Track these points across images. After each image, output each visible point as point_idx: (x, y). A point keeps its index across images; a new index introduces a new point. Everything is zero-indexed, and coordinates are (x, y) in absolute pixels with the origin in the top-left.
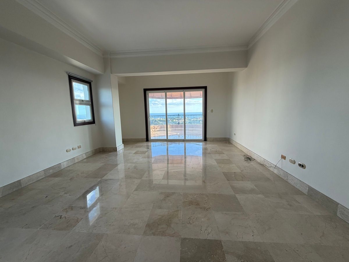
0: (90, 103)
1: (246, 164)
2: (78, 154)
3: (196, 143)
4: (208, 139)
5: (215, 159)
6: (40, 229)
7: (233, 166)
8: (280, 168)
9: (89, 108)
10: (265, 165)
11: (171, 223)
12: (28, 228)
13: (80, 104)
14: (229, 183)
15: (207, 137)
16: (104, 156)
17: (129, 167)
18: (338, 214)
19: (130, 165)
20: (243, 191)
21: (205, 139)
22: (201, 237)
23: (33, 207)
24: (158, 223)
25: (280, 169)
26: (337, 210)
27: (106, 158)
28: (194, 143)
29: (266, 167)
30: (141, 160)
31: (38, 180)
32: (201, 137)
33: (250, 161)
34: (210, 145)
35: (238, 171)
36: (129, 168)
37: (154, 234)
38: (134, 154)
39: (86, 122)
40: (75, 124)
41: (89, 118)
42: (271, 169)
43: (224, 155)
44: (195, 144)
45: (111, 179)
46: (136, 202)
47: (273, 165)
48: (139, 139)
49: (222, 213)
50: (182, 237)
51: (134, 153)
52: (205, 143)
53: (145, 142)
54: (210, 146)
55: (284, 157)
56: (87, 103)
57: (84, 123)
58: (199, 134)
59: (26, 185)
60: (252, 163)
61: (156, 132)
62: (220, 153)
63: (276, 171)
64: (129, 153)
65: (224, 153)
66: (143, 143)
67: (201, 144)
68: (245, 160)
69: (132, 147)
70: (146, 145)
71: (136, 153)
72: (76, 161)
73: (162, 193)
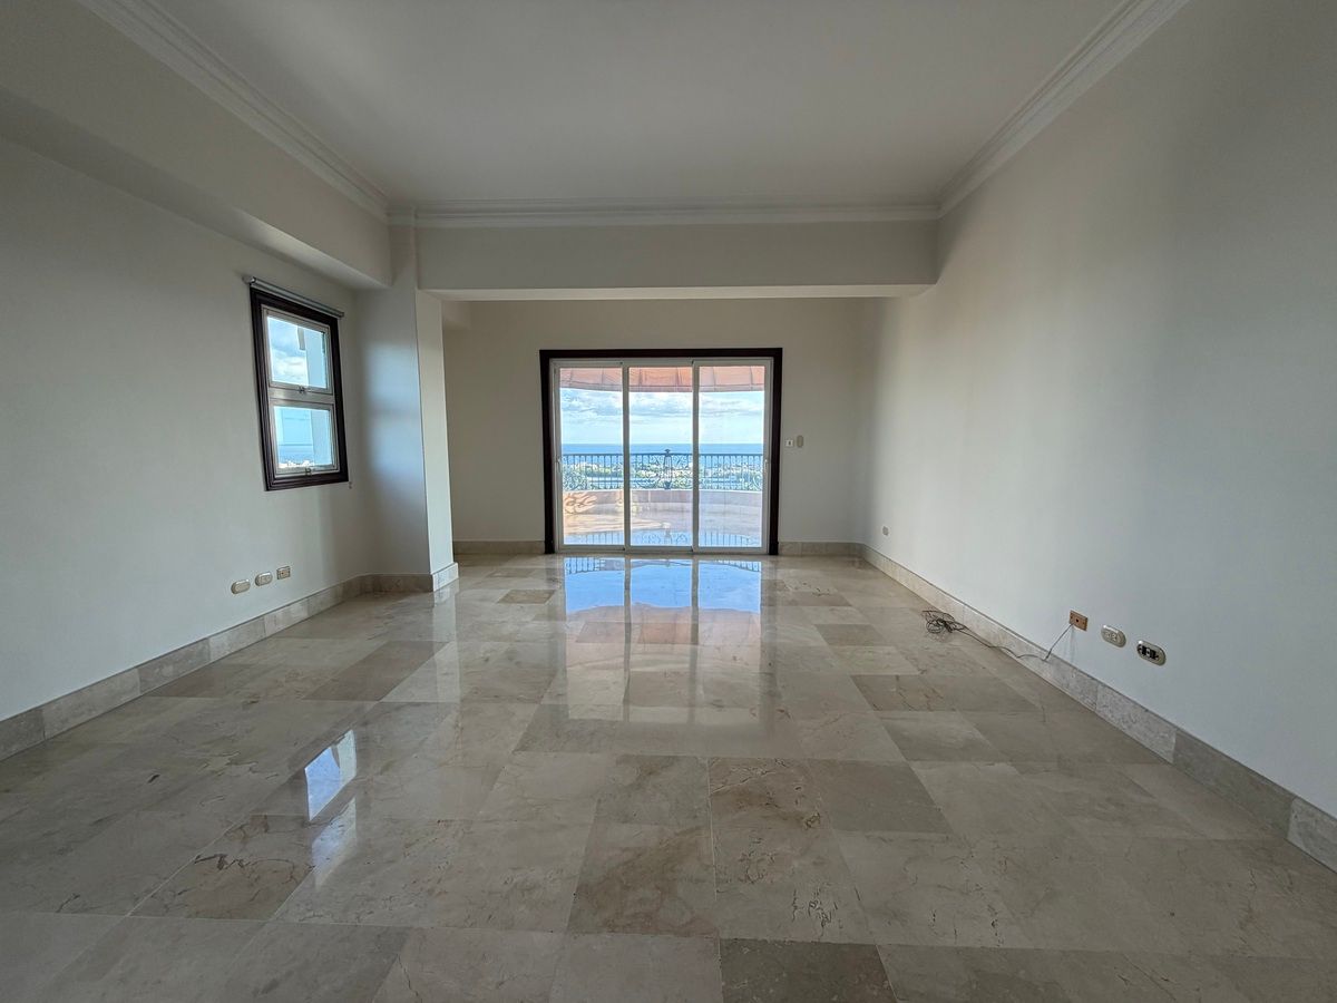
0: (332, 400)
1: (934, 644)
2: (279, 601)
3: (738, 563)
4: (782, 549)
5: (819, 627)
6: (134, 914)
7: (889, 654)
8: (1065, 660)
9: (324, 418)
10: (1005, 651)
11: (675, 880)
12: (86, 911)
13: (292, 402)
14: (882, 718)
15: (782, 538)
16: (382, 608)
17: (489, 655)
18: (1295, 838)
19: (488, 645)
20: (935, 750)
21: (773, 548)
22: (797, 935)
23: (100, 821)
24: (622, 882)
25: (1066, 663)
26: (1288, 821)
27: (390, 617)
28: (732, 562)
29: (1012, 655)
30: (530, 626)
31: (112, 706)
32: (757, 540)
33: (947, 633)
34: (792, 571)
35: (907, 669)
36: (487, 660)
37: (611, 927)
38: (503, 605)
39: (313, 473)
40: (271, 482)
41: (325, 458)
42: (1031, 665)
43: (849, 608)
44: (735, 566)
45: (418, 705)
46: (526, 795)
47: (1036, 651)
48: (518, 543)
49: (868, 837)
50: (725, 935)
51: (503, 601)
52: (772, 562)
53: (541, 554)
54: (791, 574)
55: (1079, 621)
56: (320, 398)
57: (306, 480)
58: (750, 529)
59: (64, 729)
60: (956, 641)
61: (581, 518)
62: (834, 602)
63: (1048, 674)
64: (482, 600)
65: (851, 602)
66: (534, 560)
67: (758, 564)
68: (932, 632)
69: (491, 576)
70: (544, 566)
71: (508, 599)
72: (271, 629)
73: (626, 759)
